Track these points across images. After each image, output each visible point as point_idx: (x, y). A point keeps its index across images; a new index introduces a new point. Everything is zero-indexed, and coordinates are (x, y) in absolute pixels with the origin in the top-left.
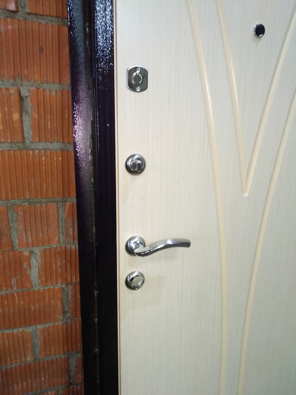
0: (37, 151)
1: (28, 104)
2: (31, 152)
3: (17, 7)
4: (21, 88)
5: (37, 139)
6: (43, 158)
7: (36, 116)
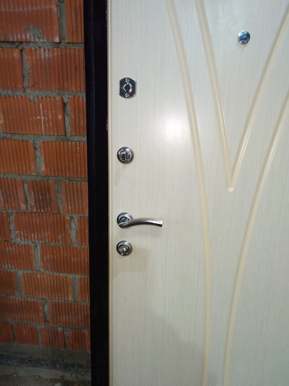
0: (74, 142)
1: (68, 108)
2: (70, 143)
3: (60, 40)
4: (64, 97)
5: (74, 134)
6: (78, 148)
7: (73, 117)
